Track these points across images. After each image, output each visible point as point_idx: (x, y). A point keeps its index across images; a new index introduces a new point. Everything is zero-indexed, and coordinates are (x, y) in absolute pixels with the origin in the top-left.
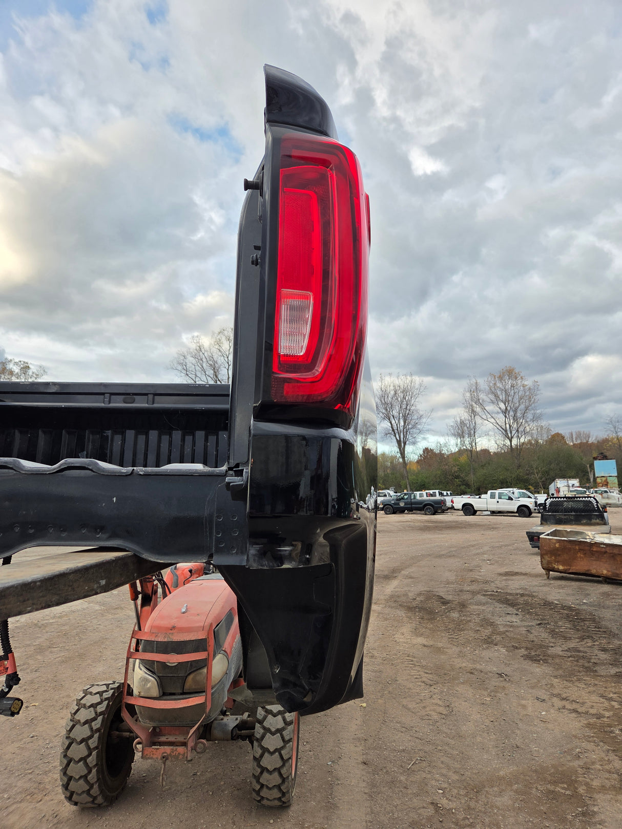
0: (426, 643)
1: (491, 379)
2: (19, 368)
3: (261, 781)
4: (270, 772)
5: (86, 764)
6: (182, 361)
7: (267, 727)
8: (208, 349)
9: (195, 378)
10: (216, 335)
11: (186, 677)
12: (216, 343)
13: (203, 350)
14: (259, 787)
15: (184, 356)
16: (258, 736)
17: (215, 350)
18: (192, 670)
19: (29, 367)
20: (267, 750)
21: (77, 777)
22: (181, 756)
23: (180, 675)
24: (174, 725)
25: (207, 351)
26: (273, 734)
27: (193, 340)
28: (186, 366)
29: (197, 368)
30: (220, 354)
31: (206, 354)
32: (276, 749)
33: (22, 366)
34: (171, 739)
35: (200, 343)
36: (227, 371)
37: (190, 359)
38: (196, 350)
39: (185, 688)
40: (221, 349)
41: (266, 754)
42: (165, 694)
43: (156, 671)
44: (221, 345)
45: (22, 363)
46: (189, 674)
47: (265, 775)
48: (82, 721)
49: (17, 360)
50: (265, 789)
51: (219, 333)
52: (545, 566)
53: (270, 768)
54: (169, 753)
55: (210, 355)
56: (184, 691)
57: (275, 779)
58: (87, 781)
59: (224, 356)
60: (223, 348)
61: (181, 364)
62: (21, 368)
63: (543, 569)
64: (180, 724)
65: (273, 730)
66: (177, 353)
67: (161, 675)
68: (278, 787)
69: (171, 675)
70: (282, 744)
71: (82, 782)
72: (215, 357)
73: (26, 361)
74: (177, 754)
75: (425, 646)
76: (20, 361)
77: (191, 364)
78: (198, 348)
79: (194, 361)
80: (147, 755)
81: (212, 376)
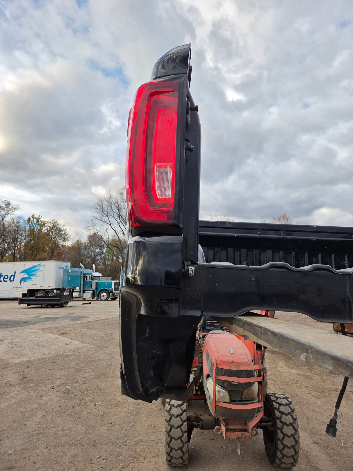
0: (299, 373)
1: (273, 220)
2: (4, 204)
3: (283, 453)
4: (289, 448)
5: (182, 441)
6: (100, 204)
7: (284, 422)
8: (115, 197)
9: (108, 214)
10: (120, 190)
11: (243, 391)
12: (120, 194)
13: (112, 198)
14: (282, 456)
15: (102, 201)
16: (280, 427)
17: (119, 198)
18: (247, 387)
19: (10, 204)
20: (286, 435)
21: (177, 448)
22: (247, 438)
23: (240, 390)
24: (236, 419)
25: (115, 199)
26: (288, 426)
27: (107, 192)
28: (102, 207)
29: (109, 208)
30: (122, 200)
31: (114, 200)
32: (291, 434)
33: (6, 203)
34: (235, 427)
35: (111, 194)
36: (125, 210)
37: (105, 203)
38: (108, 198)
39: (242, 398)
40: (123, 198)
41: (286, 437)
42: (232, 401)
43: (226, 387)
44: (123, 196)
45: (6, 201)
46: (245, 390)
47: (286, 449)
48: (176, 415)
49: (3, 200)
50: (285, 458)
51: (122, 189)
52: (336, 329)
53: (289, 445)
54: (240, 435)
55: (116, 201)
56: (242, 399)
57: (291, 452)
58: (182, 451)
59: (124, 201)
60: (124, 197)
61: (99, 205)
62: (6, 204)
63: (334, 331)
64: (239, 419)
65: (288, 423)
66: (98, 199)
67: (229, 389)
68: (293, 456)
69: (235, 390)
70: (294, 432)
71: (179, 451)
72: (119, 202)
73: (9, 201)
74: (245, 436)
75: (299, 374)
76: (5, 201)
77: (105, 206)
78: (109, 197)
79: (107, 204)
80: (228, 436)
81: (117, 213)
